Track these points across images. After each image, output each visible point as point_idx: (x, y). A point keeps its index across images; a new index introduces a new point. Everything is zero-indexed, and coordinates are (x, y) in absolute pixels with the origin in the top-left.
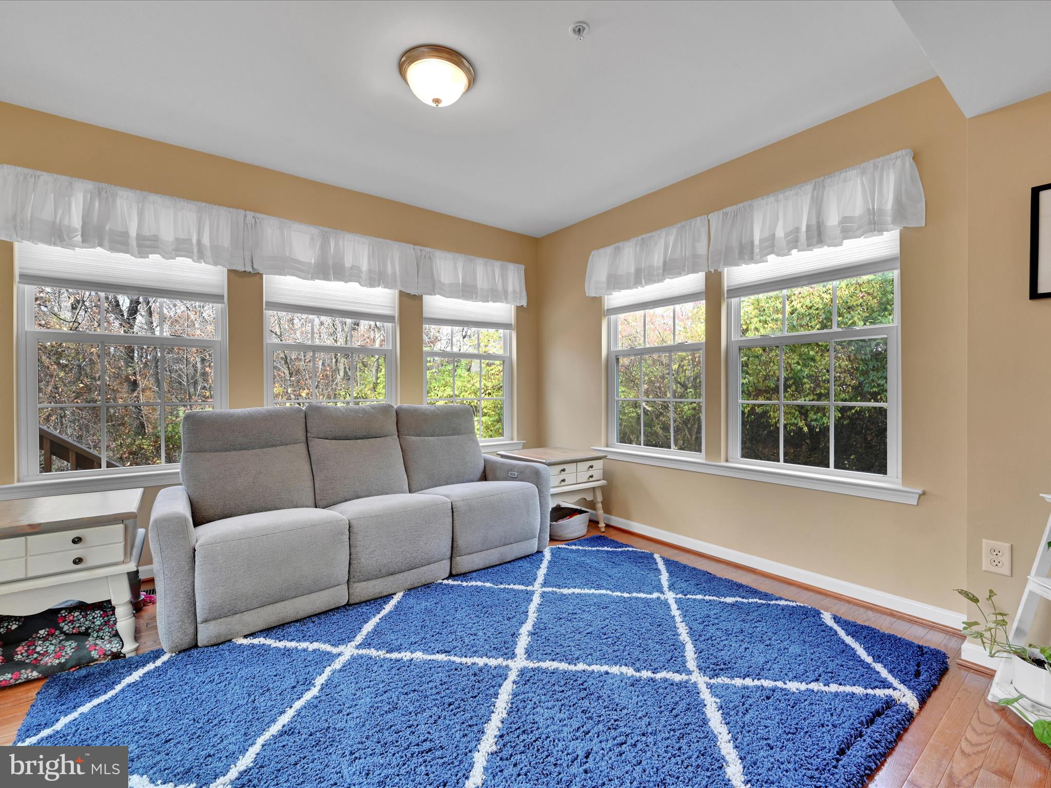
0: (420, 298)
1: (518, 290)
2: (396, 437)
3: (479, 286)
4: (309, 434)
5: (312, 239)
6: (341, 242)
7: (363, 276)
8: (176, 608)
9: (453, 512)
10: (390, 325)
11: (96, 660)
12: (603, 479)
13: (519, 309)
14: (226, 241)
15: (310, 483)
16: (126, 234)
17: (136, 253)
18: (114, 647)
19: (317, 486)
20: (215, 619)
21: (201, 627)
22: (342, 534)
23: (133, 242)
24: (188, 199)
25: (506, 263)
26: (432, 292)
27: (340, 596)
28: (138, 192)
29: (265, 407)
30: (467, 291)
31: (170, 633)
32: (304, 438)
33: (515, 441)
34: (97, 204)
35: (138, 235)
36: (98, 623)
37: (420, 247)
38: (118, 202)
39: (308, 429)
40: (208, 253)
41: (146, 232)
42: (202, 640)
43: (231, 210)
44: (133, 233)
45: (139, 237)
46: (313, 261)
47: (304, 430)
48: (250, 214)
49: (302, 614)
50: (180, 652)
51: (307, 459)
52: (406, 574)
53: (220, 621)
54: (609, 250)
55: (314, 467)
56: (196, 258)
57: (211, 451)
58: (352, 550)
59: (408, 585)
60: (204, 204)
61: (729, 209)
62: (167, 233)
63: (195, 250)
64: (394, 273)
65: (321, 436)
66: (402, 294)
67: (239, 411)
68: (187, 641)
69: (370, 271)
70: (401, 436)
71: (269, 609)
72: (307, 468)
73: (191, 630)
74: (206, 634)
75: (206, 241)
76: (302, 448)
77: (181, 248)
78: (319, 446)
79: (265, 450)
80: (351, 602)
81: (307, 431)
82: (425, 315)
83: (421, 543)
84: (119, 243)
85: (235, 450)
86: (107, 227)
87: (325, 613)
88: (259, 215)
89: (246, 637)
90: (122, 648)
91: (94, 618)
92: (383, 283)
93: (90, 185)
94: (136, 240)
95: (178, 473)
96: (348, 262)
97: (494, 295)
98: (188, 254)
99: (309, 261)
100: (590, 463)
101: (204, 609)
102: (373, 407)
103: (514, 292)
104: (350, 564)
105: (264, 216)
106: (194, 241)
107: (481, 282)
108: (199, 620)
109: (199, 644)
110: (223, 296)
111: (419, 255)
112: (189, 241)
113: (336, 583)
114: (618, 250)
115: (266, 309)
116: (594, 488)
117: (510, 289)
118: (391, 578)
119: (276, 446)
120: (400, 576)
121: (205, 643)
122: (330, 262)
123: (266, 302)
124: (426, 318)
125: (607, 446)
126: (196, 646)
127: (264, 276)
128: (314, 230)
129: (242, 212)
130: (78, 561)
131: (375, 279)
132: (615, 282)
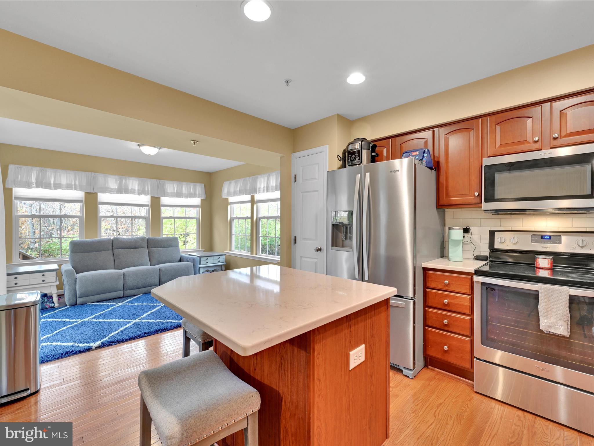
0: (159, 198)
1: (200, 193)
2: (146, 248)
3: (184, 193)
4: (113, 247)
5: (116, 180)
6: (127, 180)
7: (136, 192)
8: (71, 293)
9: (160, 271)
10: (147, 208)
11: (47, 308)
12: (225, 262)
13: (202, 200)
14: (84, 183)
15: (113, 263)
16: (50, 184)
17: (53, 188)
18: (52, 305)
19: (116, 264)
20: (82, 297)
21: (78, 299)
22: (121, 276)
23: (52, 186)
24: (71, 170)
25: (196, 184)
26: (164, 196)
27: (121, 293)
28: (54, 169)
29: (98, 238)
30: (178, 195)
31: (69, 300)
32: (111, 249)
33: (201, 250)
34: (40, 174)
35: (54, 183)
36: (46, 300)
37: (159, 180)
38: (47, 173)
39: (113, 245)
40: (78, 187)
41: (57, 182)
42: (78, 302)
43: (86, 172)
44: (52, 182)
45: (54, 184)
46: (116, 187)
47: (112, 246)
48: (93, 174)
49: (108, 298)
50: (72, 306)
51: (113, 255)
52: (143, 289)
53: (83, 298)
54: (228, 182)
55: (115, 258)
56: (74, 189)
57: (79, 253)
58: (125, 281)
59: (144, 292)
60: (77, 171)
61: (253, 177)
62: (64, 181)
63: (74, 187)
64: (148, 190)
65: (118, 248)
66: (152, 197)
67: (88, 240)
68: (74, 302)
69: (138, 190)
70: (148, 248)
71: (98, 296)
72: (112, 258)
73: (75, 300)
74: (79, 301)
75: (77, 183)
76: (111, 252)
77: (69, 187)
78: (117, 251)
79: (98, 252)
80: (124, 296)
81: (113, 246)
82: (161, 204)
83: (148, 279)
84: (48, 186)
85: (87, 252)
86: (44, 181)
87: (116, 298)
88: (96, 173)
89: (91, 303)
90: (54, 305)
91: (45, 299)
92: (143, 194)
93: (38, 168)
94: (53, 185)
95: (68, 260)
96: (130, 187)
97: (191, 195)
98: (71, 189)
99: (115, 188)
100: (219, 257)
101: (79, 294)
102: (138, 238)
103: (199, 194)
104: (124, 285)
105: (98, 174)
106: (73, 183)
107: (185, 191)
108: (77, 297)
109: (77, 304)
110: (83, 201)
111: (159, 183)
112: (71, 184)
113: (119, 290)
114: (230, 183)
115: (99, 204)
116: (221, 265)
117: (198, 193)
118: (138, 290)
119: (102, 251)
120: (141, 289)
121: (79, 303)
122: (123, 187)
123: (99, 202)
124: (162, 205)
125: (230, 251)
126: (76, 304)
127: (98, 194)
128: (117, 177)
129: (90, 173)
130: (44, 281)
131: (141, 192)
132: (229, 194)
